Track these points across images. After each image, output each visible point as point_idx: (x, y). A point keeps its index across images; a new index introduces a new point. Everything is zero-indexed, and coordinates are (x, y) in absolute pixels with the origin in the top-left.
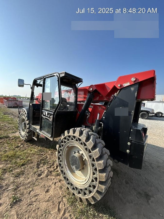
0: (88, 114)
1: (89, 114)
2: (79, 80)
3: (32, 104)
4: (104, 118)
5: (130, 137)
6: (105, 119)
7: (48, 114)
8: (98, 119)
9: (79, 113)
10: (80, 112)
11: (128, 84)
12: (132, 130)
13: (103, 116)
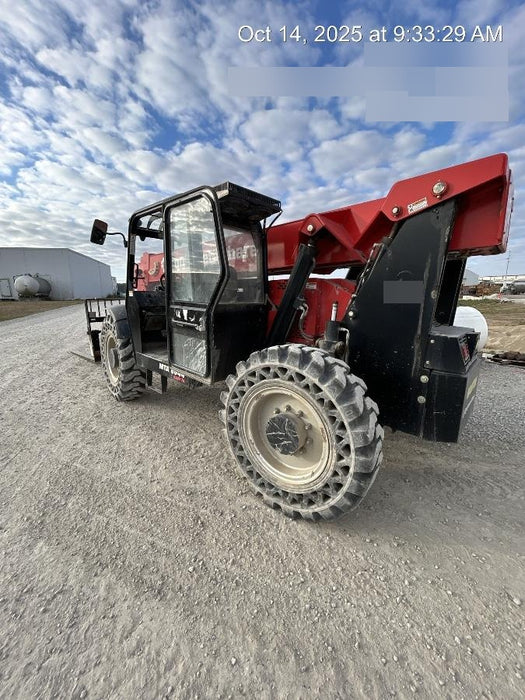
0: (302, 308)
1: (305, 308)
2: (271, 206)
3: (134, 292)
4: (351, 314)
5: (428, 362)
6: (354, 318)
7: (190, 314)
8: (333, 319)
9: (274, 309)
10: (279, 305)
11: (424, 204)
12: (432, 341)
13: (349, 310)
